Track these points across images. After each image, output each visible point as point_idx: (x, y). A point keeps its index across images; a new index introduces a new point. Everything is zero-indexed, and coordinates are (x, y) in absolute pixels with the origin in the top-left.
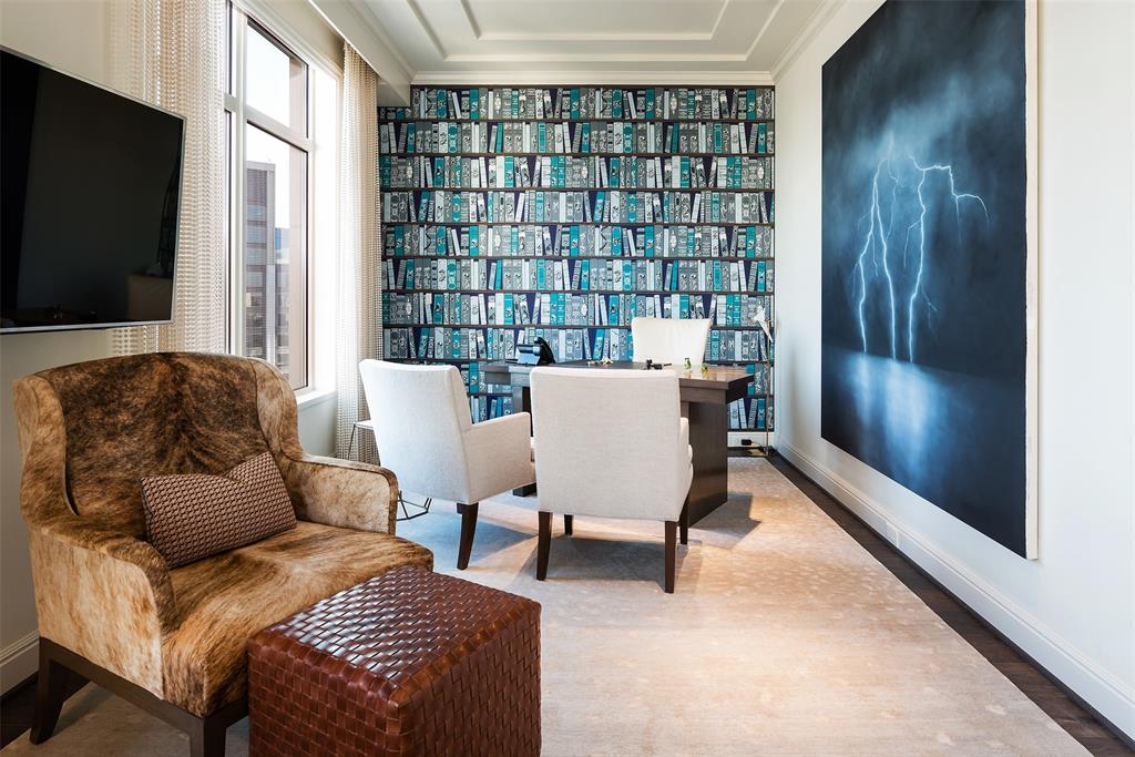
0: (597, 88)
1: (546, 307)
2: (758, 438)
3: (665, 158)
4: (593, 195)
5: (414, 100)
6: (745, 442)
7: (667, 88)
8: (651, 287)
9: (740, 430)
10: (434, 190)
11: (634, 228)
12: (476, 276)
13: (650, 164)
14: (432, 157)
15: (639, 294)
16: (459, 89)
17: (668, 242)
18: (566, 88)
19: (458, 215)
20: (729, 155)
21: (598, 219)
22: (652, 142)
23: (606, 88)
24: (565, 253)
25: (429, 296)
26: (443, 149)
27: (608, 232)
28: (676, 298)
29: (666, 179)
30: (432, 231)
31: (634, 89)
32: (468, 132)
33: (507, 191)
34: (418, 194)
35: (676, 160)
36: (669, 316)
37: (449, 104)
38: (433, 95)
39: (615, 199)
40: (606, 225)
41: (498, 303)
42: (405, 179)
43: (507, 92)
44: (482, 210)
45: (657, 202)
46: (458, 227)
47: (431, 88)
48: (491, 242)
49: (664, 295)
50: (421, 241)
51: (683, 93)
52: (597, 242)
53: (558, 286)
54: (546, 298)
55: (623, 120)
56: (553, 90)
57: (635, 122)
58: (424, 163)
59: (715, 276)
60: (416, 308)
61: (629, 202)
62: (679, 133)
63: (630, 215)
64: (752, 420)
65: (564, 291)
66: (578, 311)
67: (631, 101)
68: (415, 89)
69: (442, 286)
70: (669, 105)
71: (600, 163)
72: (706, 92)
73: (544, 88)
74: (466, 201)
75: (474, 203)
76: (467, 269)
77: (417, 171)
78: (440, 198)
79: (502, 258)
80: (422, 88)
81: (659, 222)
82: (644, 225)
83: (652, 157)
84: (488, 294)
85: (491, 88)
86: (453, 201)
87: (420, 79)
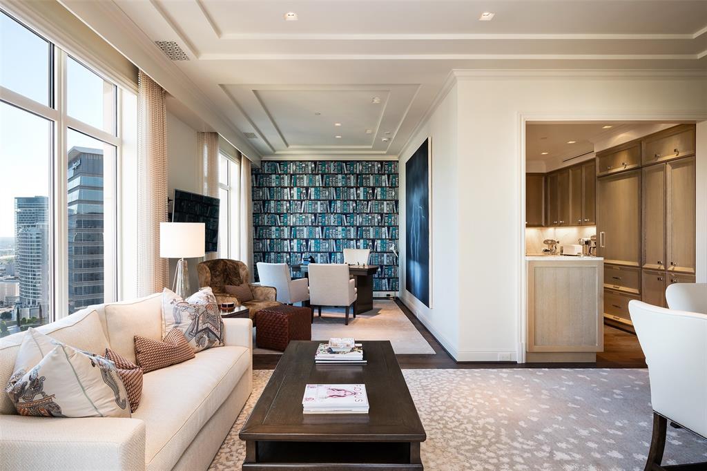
0: (332, 161)
1: (313, 245)
2: (392, 294)
3: (357, 188)
4: (330, 202)
5: (262, 166)
6: (388, 295)
7: (358, 161)
8: (352, 237)
9: (386, 291)
10: (270, 200)
11: (346, 214)
12: (286, 234)
13: (352, 190)
14: (270, 188)
15: (348, 239)
16: (279, 162)
17: (359, 220)
18: (320, 161)
19: (280, 210)
20: (381, 187)
21: (332, 211)
22: (352, 182)
23: (335, 161)
24: (320, 224)
25: (268, 240)
26: (274, 185)
27: (336, 216)
28: (362, 241)
29: (358, 196)
30: (270, 216)
31: (346, 162)
32: (283, 178)
33: (298, 200)
34: (264, 202)
35: (362, 189)
36: (359, 248)
37: (276, 168)
38: (269, 164)
39: (339, 203)
40: (335, 214)
41: (295, 243)
42: (259, 196)
43: (298, 163)
44: (288, 208)
45: (354, 205)
46: (279, 214)
47: (269, 161)
48: (292, 220)
49: (357, 240)
50: (266, 220)
51: (364, 163)
52: (332, 220)
53: (317, 237)
54: (313, 241)
55: (341, 174)
56: (315, 162)
57: (346, 174)
58: (266, 190)
59: (377, 233)
60: (263, 245)
61: (344, 205)
62: (363, 178)
63: (344, 210)
64: (390, 287)
65: (319, 239)
66: (325, 246)
67: (345, 166)
68: (263, 162)
69: (274, 237)
70: (359, 168)
71: (333, 190)
72: (373, 163)
73: (312, 161)
74: (283, 205)
75: (286, 205)
76: (283, 230)
77: (263, 193)
78: (272, 204)
79: (296, 226)
80: (265, 161)
81: (356, 212)
82: (350, 213)
83: (352, 188)
84: (291, 240)
85: (291, 161)
86: (278, 205)
87: (264, 158)
